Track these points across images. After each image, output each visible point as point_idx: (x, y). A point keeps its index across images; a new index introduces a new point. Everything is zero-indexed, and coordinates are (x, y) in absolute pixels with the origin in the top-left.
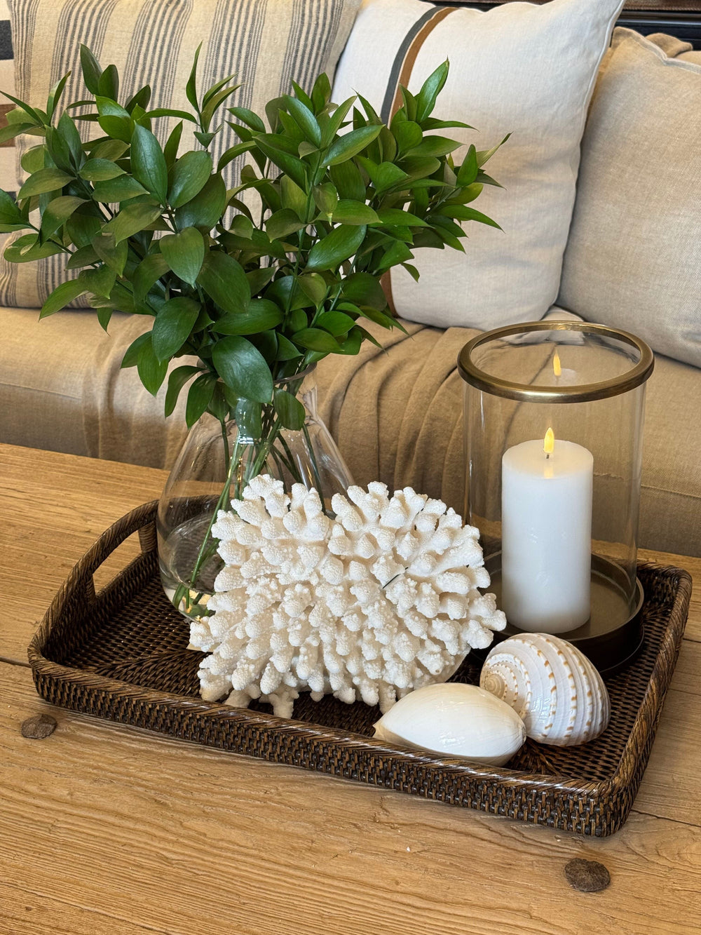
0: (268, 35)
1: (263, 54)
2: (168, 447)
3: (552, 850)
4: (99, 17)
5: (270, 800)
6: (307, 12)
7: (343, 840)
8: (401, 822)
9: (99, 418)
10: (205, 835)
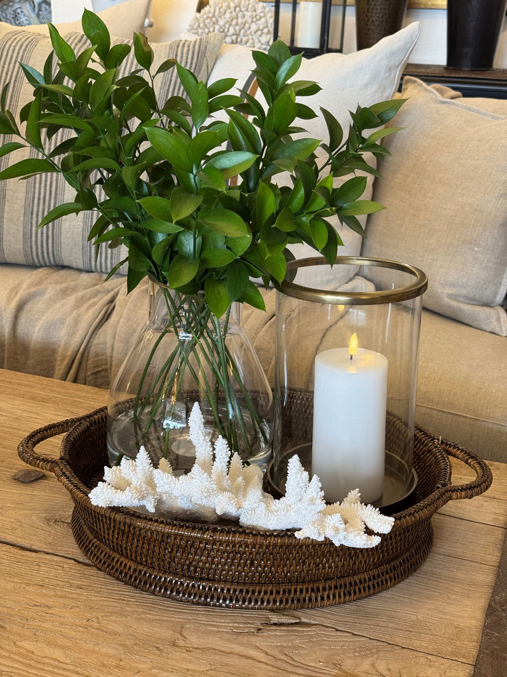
2: (57, 366)
3: (315, 672)
4: (25, 50)
5: (90, 627)
7: (146, 660)
8: (196, 646)
9: (6, 343)
10: (33, 653)
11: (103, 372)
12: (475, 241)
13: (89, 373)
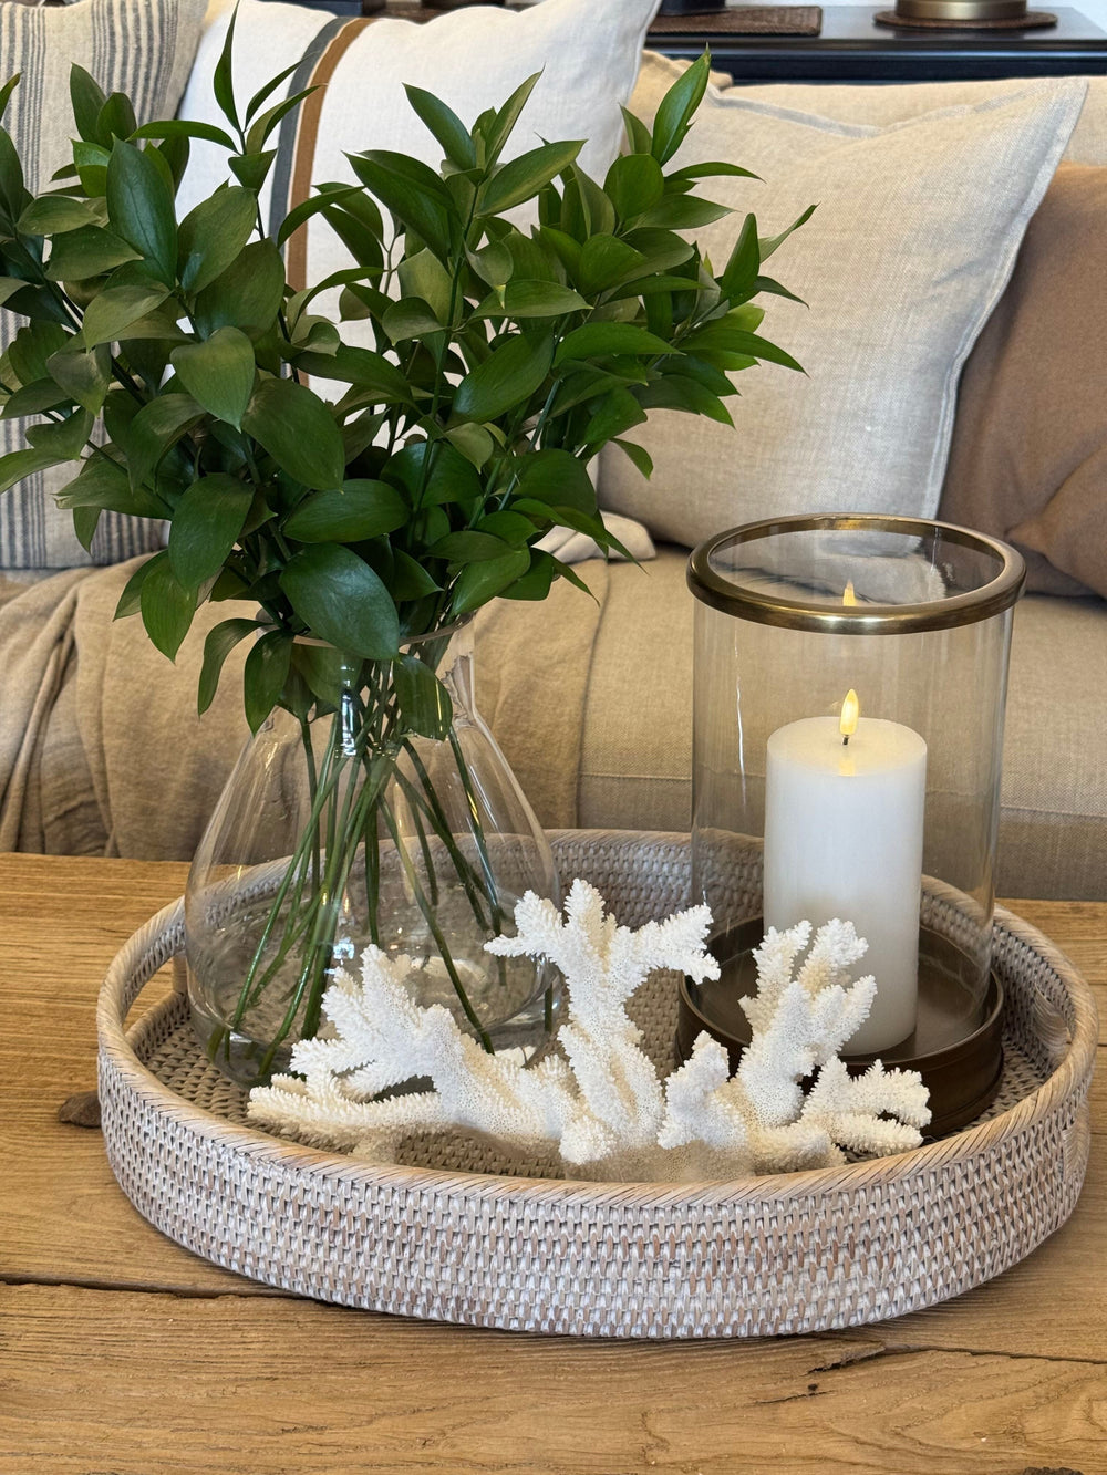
0: (55, 69)
1: (50, 102)
6: (118, 29)
11: (82, 810)
12: (866, 411)
13: (51, 818)
